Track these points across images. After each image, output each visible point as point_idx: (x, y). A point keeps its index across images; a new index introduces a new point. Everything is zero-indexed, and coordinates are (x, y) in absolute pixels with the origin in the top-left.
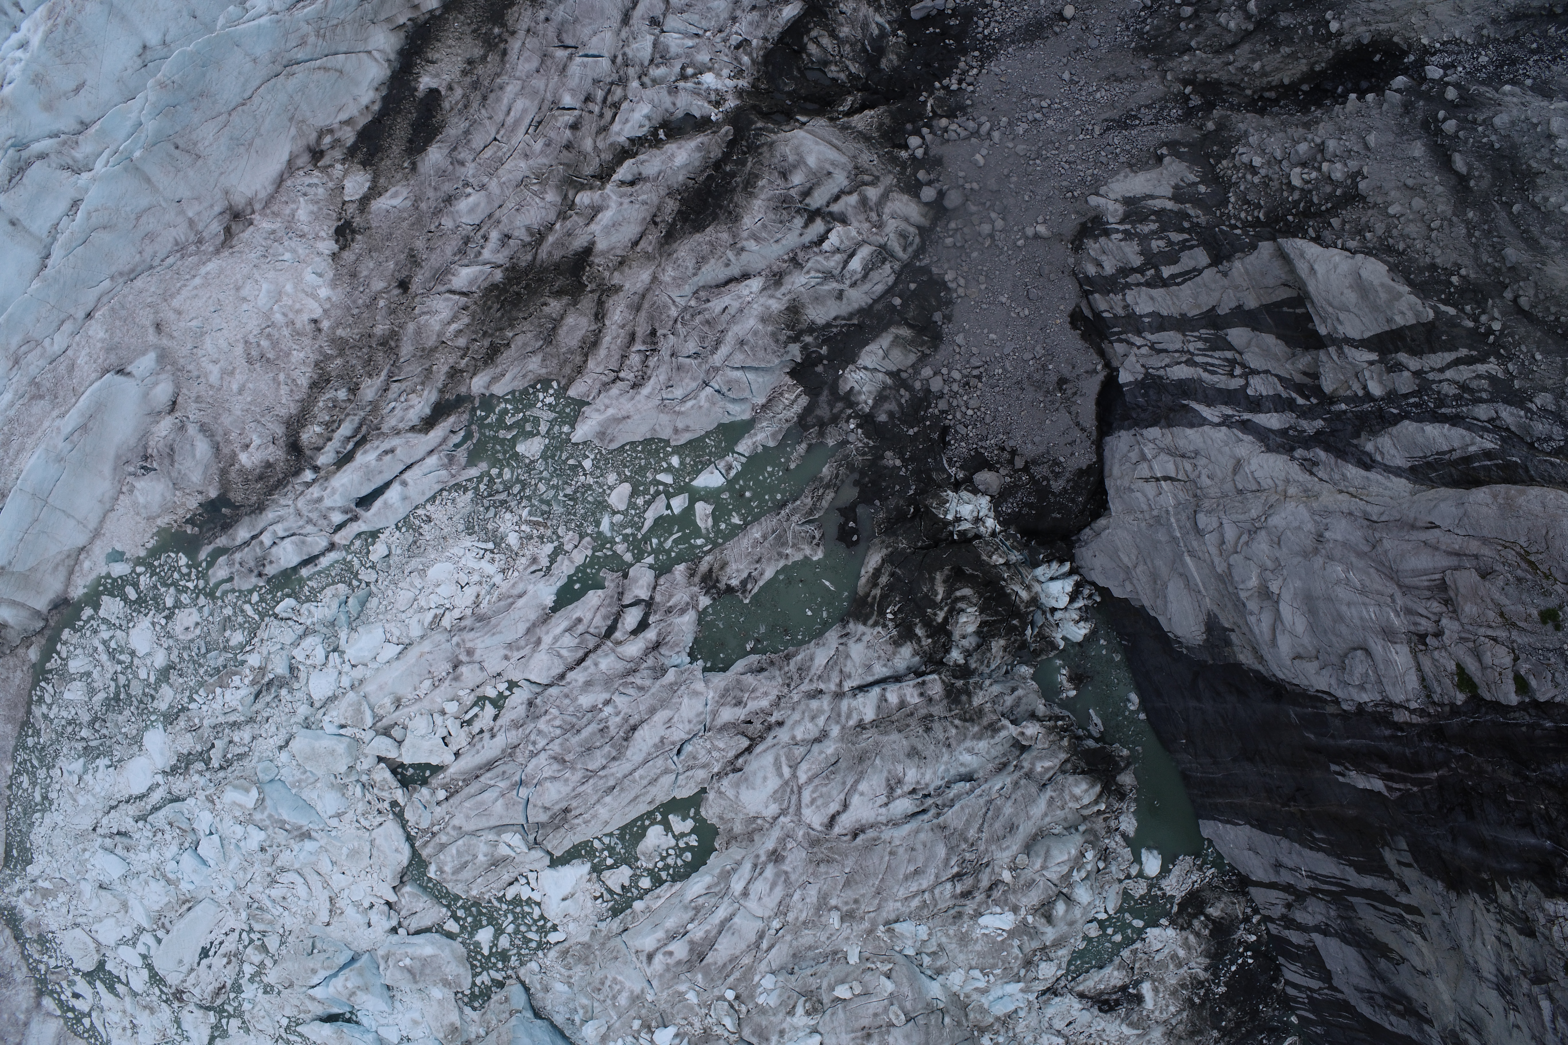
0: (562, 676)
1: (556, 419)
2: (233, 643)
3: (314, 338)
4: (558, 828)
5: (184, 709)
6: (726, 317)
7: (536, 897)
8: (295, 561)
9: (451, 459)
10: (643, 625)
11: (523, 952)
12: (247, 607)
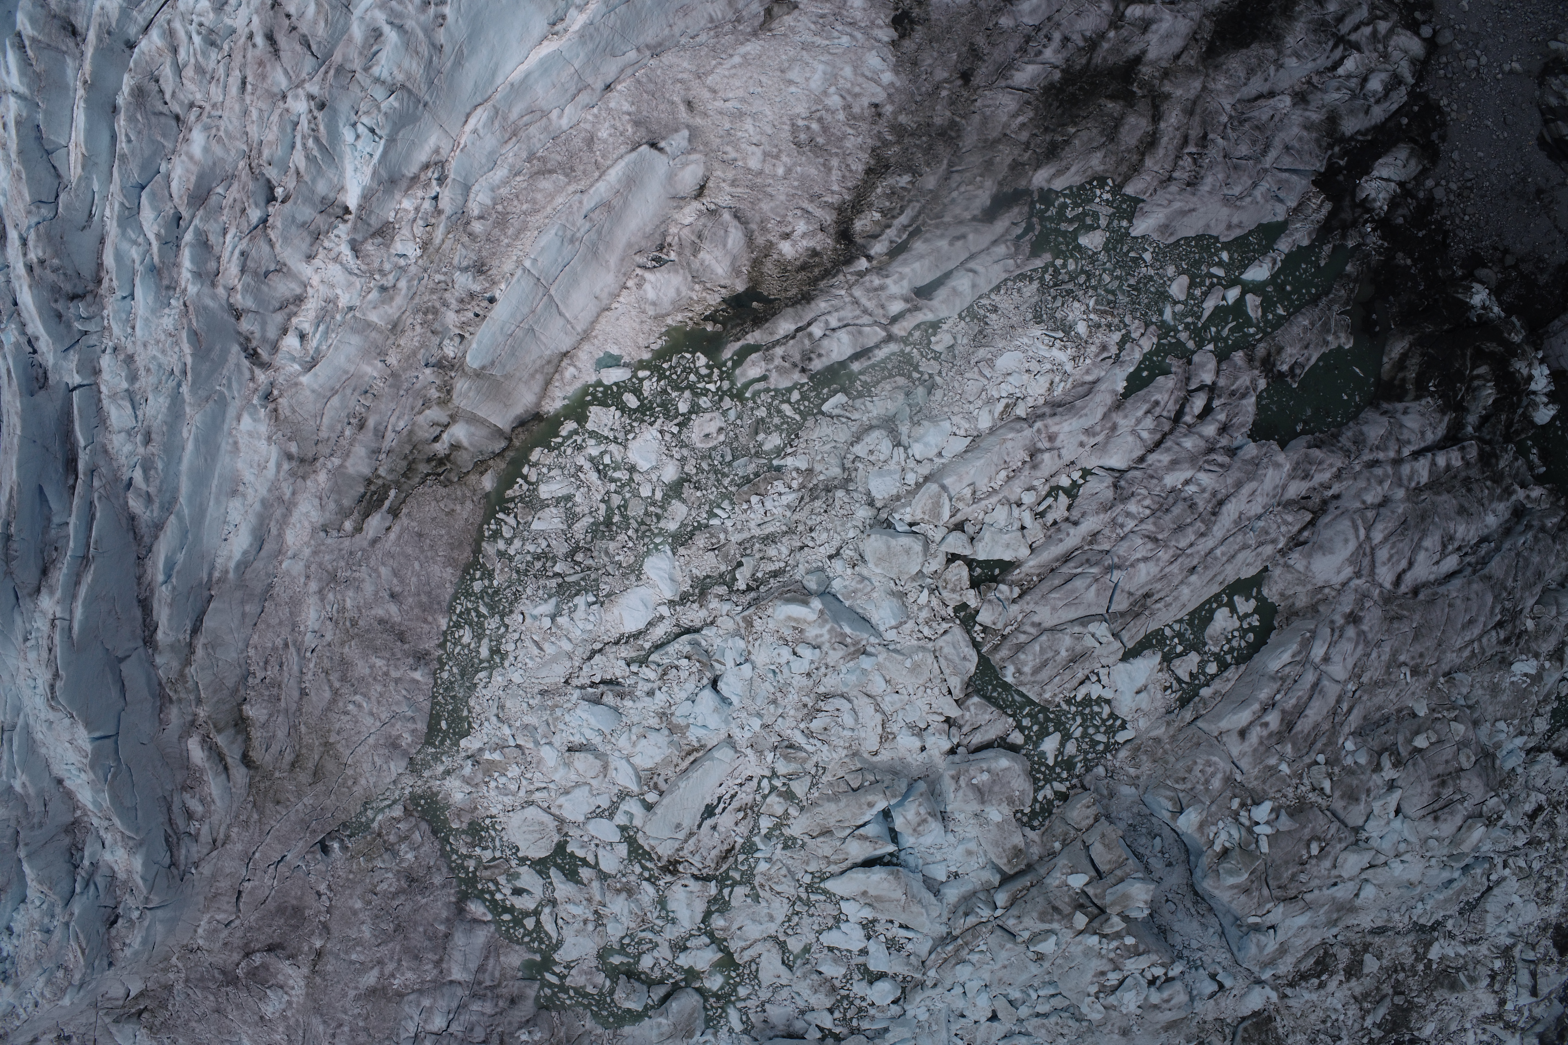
0: (1142, 459)
1: (1114, 214)
2: (767, 447)
3: (874, 123)
4: (1137, 615)
5: (700, 527)
6: (1272, 124)
7: (1107, 694)
8: (849, 352)
9: (1017, 247)
10: (1207, 410)
11: (1090, 756)
12: (785, 407)
